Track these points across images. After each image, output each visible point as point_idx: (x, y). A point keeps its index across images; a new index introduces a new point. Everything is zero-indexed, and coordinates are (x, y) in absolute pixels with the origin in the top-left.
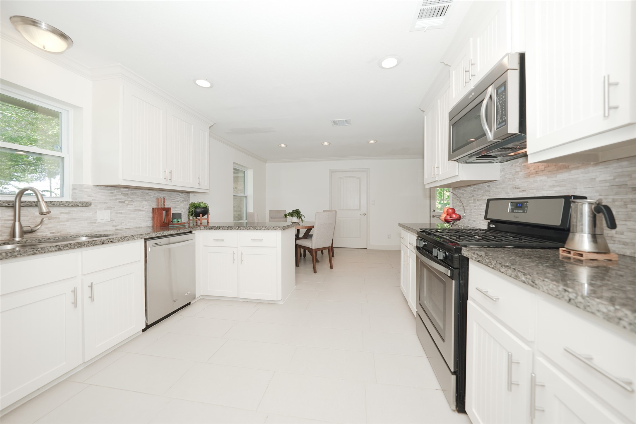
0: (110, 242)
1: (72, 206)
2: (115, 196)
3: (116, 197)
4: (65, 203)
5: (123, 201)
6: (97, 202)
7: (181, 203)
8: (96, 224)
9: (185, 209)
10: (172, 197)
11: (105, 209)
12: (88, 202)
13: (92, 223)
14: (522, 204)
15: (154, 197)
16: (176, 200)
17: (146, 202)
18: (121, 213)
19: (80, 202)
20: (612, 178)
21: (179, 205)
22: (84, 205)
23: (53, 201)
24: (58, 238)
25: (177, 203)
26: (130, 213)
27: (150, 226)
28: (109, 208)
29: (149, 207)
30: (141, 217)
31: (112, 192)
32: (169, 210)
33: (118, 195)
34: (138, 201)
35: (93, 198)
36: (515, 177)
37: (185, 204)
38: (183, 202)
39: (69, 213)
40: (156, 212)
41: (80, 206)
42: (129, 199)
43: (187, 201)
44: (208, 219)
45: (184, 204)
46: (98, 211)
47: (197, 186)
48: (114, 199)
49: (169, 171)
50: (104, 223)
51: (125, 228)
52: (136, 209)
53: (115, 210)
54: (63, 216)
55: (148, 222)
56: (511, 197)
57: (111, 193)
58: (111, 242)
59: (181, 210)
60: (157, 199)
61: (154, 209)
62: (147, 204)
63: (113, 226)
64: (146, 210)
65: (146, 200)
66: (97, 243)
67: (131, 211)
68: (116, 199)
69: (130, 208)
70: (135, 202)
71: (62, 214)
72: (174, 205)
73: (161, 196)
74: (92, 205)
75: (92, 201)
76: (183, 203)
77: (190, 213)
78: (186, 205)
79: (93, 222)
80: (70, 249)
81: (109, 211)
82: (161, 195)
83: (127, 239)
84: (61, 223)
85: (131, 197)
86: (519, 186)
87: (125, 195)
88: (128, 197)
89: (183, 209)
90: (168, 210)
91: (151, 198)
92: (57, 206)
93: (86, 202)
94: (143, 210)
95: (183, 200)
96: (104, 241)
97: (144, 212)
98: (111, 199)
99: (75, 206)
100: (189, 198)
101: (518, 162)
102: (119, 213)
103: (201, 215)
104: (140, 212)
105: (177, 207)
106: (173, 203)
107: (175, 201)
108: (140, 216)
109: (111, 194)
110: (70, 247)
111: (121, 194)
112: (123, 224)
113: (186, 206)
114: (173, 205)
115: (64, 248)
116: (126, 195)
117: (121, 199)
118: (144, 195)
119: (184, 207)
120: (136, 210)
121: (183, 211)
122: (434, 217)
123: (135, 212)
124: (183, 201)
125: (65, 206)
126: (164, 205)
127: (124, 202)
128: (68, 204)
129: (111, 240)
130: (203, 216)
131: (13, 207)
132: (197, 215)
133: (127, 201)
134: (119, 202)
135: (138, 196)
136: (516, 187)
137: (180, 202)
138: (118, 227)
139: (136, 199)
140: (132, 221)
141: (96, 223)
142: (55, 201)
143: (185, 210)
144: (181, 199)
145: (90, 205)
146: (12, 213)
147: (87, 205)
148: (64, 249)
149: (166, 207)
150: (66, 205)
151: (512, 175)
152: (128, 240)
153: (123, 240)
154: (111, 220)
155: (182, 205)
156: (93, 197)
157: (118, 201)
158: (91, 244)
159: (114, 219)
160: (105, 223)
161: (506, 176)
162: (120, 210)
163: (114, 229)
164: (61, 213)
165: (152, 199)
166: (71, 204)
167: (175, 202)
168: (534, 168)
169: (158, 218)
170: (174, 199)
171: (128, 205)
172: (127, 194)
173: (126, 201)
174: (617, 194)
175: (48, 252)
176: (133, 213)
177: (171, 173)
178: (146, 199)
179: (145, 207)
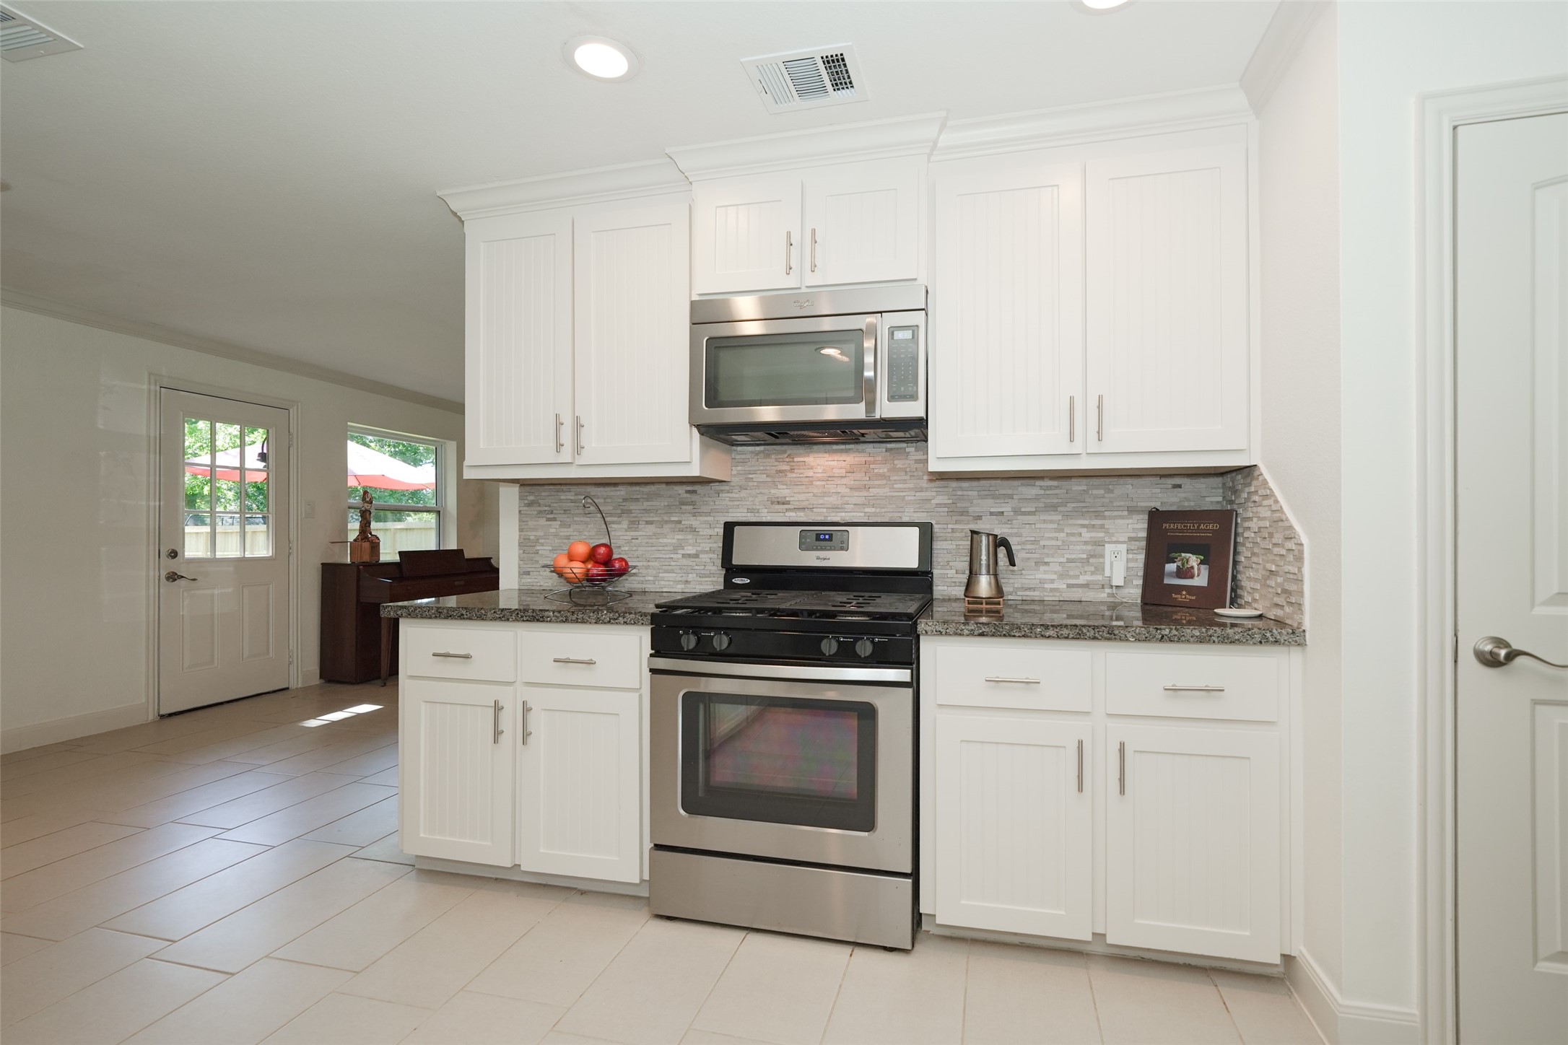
14: (832, 534)
20: (951, 501)
36: (777, 480)
56: (764, 520)
86: (787, 499)
101: (785, 452)
122: (173, 577)
136: (780, 500)
151: (767, 476)
161: (751, 476)
168: (824, 470)
174: (957, 522)
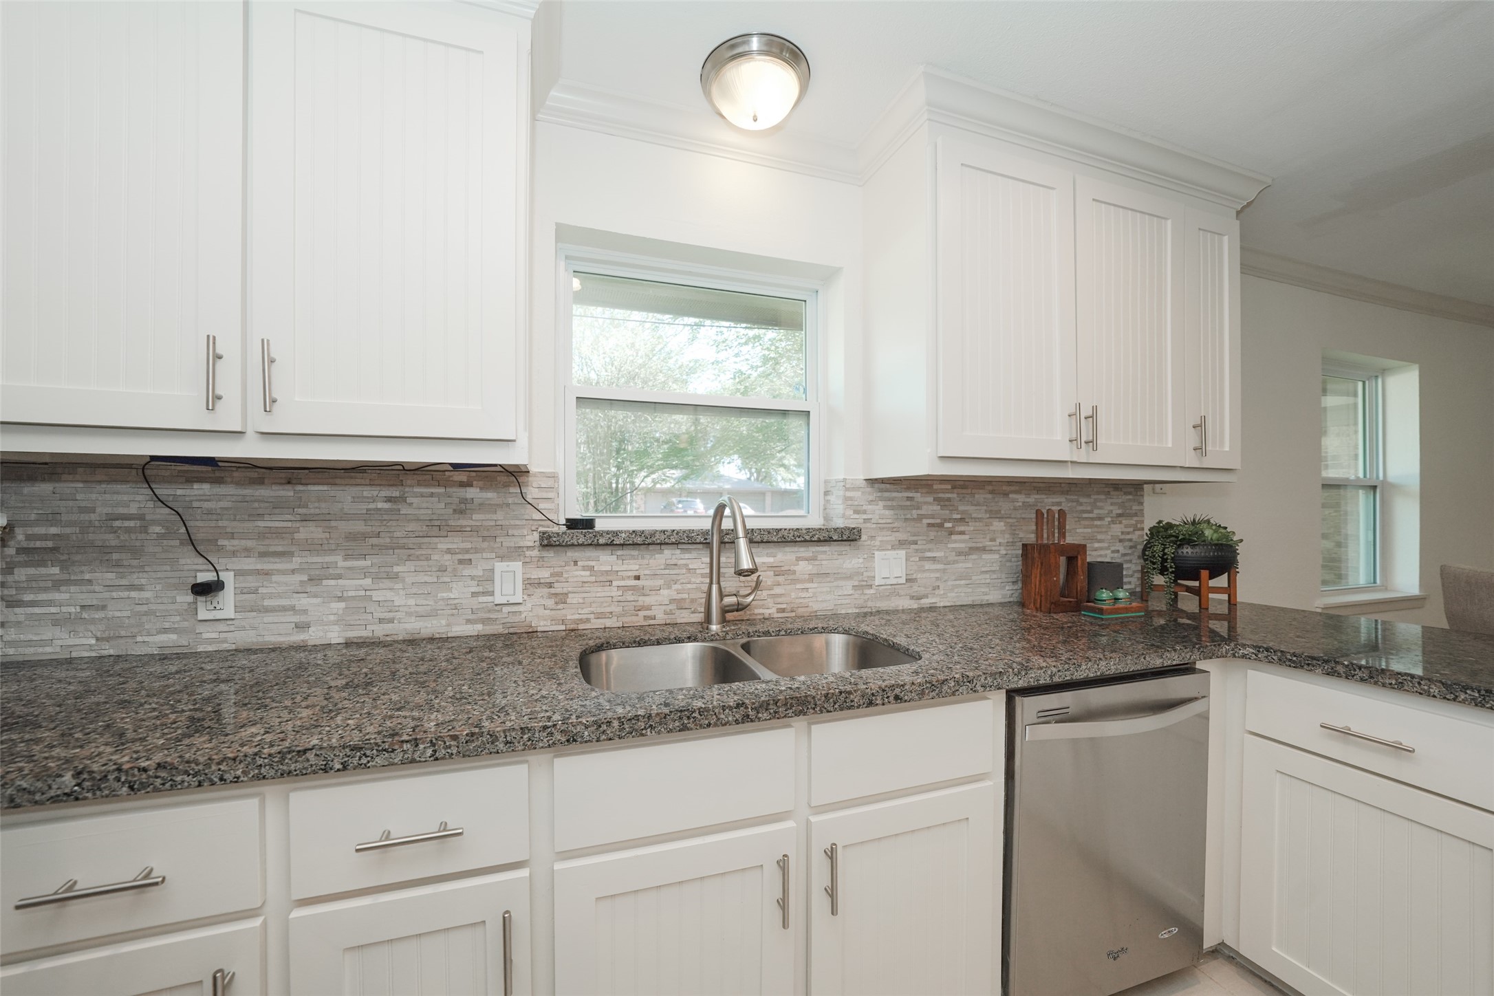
0: (891, 699)
1: (819, 541)
2: (918, 508)
3: (920, 512)
4: (805, 531)
5: (938, 521)
6: (874, 526)
7: (1113, 522)
8: (872, 591)
9: (1127, 544)
10: (1081, 504)
11: (893, 548)
12: (854, 529)
13: (862, 586)
15: (1026, 506)
16: (1096, 511)
17: (1002, 524)
18: (934, 559)
19: (835, 530)
21: (1104, 530)
22: (845, 538)
23: (781, 529)
24: (786, 632)
25: (1098, 523)
26: (957, 558)
27: (1011, 599)
28: (902, 544)
29: (1011, 540)
30: (986, 572)
31: (911, 495)
32: (1079, 553)
33: (926, 503)
34: (980, 519)
35: (865, 516)
37: (1126, 526)
38: (1120, 519)
39: (814, 558)
40: (1033, 559)
41: (835, 541)
42: (955, 516)
43: (1136, 515)
44: (1230, 590)
45: (1122, 526)
46: (876, 553)
47: (1191, 460)
48: (915, 516)
49: (1086, 411)
50: (890, 587)
51: (942, 604)
52: (974, 545)
53: (917, 550)
54: (804, 568)
55: (1007, 588)
57: (909, 498)
58: (897, 698)
59: (1113, 548)
60: (1039, 514)
61: (1029, 547)
62: (1004, 528)
63: (912, 598)
64: (1002, 548)
65: (1001, 518)
66: (852, 701)
67: (960, 553)
68: (920, 518)
69: (959, 543)
70: (970, 524)
71: (800, 563)
72: (1089, 530)
73: (1046, 500)
74: (864, 537)
75: (861, 526)
76: (1120, 523)
77: (1154, 563)
78: (1131, 529)
79: (864, 583)
80: (774, 717)
81: (902, 553)
82: (1051, 503)
83: (950, 688)
84: (798, 586)
85: (961, 508)
87: (942, 503)
88: (951, 508)
89: (1118, 544)
90: (1074, 555)
91: (1015, 509)
92: (790, 542)
93: (849, 529)
94: (994, 548)
95: (1120, 511)
96: (873, 694)
97: (997, 556)
98: (909, 516)
99: (825, 541)
100: (1141, 504)
102: (929, 559)
103: (1204, 574)
104: (984, 556)
105: (1099, 537)
106: (1086, 523)
107: (1091, 515)
108: (984, 569)
109: (908, 503)
110: (776, 712)
111: (934, 500)
112: (937, 592)
113: (1128, 533)
114: (1086, 530)
115: (758, 713)
116: (946, 503)
117: (932, 517)
118: (996, 500)
119: (1122, 537)
120: (973, 550)
121: (1118, 551)
123: (970, 557)
124: (1119, 515)
125: (805, 541)
126: (1062, 534)
127: (941, 525)
128: (811, 534)
129: (897, 691)
130: (1211, 577)
131: (708, 545)
132: (1185, 571)
133: (949, 520)
134: (929, 525)
135: (978, 504)
137: (1109, 519)
138: (926, 602)
139: (974, 516)
140: (963, 582)
141: (870, 586)
142: (785, 529)
143: (1125, 547)
144: (1111, 508)
145: (858, 537)
146: (708, 560)
147: (852, 537)
148: (759, 719)
149: (1070, 539)
150: (808, 538)
152: (953, 694)
153: (934, 694)
154: (907, 580)
155: (1117, 529)
156: (865, 512)
157: (925, 521)
158: (835, 703)
159: (914, 576)
160: (893, 586)
162: (929, 550)
163: (915, 606)
164: (798, 559)
165: (1020, 511)
166: (817, 536)
167: (1092, 519)
169: (1040, 581)
170: (1089, 508)
171: (951, 533)
172: (949, 500)
173: (946, 520)
175: (716, 725)
176: (963, 557)
177: (1092, 417)
178: (1003, 512)
179: (998, 541)
